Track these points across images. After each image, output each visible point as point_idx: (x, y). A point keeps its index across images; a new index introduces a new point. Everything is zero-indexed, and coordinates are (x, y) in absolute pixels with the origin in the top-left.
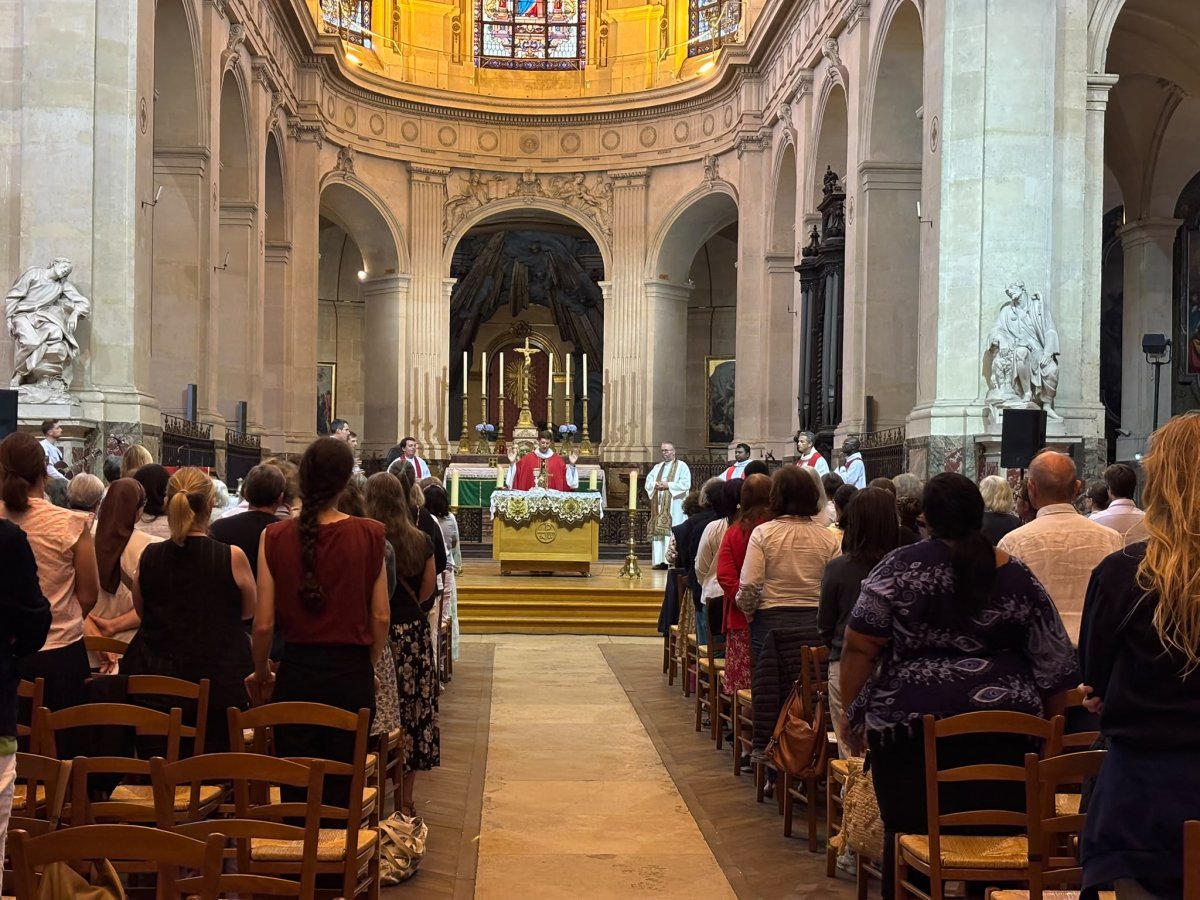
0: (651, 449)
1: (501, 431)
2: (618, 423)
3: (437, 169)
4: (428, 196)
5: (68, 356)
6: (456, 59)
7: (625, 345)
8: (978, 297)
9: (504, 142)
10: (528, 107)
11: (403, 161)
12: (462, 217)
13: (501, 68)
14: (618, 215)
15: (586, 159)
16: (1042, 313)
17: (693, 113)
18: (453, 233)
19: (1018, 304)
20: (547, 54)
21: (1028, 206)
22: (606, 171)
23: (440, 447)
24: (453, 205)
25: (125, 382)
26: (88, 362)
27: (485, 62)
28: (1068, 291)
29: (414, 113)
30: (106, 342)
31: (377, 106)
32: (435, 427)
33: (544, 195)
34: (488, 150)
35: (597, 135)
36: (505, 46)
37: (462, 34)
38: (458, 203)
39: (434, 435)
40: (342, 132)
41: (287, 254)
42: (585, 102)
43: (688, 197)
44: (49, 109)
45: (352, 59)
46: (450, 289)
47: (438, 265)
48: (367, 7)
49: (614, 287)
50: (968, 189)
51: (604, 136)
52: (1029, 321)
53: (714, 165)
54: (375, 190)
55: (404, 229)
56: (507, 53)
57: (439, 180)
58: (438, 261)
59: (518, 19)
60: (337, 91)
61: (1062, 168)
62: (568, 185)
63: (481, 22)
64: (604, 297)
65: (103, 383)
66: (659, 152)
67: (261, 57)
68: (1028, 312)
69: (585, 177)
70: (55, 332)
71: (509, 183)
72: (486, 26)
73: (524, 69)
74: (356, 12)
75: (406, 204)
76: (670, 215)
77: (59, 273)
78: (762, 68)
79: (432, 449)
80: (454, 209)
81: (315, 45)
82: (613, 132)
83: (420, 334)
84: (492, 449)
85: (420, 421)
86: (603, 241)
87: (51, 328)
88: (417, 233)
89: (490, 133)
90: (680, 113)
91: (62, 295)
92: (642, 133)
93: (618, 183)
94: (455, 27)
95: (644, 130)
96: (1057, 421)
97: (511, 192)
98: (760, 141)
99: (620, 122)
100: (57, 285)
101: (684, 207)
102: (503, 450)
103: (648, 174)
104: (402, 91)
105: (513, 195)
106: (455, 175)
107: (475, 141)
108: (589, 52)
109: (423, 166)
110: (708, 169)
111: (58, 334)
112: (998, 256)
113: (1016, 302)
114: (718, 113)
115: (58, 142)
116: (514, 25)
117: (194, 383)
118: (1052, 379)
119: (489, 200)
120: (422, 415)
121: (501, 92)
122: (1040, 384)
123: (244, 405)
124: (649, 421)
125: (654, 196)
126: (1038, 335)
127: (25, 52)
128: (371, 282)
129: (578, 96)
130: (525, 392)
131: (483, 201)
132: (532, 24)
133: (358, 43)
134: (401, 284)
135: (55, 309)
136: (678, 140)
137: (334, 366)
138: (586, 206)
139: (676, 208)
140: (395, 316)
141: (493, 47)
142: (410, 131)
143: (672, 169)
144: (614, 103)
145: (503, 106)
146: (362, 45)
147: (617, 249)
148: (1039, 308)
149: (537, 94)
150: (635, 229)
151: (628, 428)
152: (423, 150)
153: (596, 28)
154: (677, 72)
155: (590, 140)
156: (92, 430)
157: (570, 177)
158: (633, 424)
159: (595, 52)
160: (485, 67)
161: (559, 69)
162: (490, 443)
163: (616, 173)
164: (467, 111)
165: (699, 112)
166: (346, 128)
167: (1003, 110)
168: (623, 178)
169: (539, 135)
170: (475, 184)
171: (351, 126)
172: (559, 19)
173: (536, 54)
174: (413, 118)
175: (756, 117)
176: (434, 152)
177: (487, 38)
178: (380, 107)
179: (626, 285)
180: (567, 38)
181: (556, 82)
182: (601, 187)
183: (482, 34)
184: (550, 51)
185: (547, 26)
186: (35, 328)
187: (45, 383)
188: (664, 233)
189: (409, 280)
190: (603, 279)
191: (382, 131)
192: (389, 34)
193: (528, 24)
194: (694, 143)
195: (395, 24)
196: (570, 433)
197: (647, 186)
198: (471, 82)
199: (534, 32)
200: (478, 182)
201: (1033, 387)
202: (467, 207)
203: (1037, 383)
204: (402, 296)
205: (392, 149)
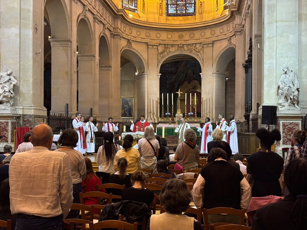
0: (214, 119)
1: (173, 115)
2: (206, 112)
3: (155, 44)
4: (153, 52)
5: (11, 96)
6: (161, 14)
7: (207, 90)
8: (275, 72)
9: (174, 36)
10: (180, 26)
11: (146, 43)
12: (163, 57)
13: (173, 16)
14: (205, 55)
15: (196, 40)
16: (294, 76)
17: (224, 25)
18: (160, 61)
19: (287, 73)
20: (186, 12)
21: (290, 44)
22: (201, 43)
23: (157, 119)
24: (160, 54)
25: (30, 103)
26: (18, 98)
27: (169, 15)
28: (304, 69)
29: (149, 30)
30: (24, 92)
31: (138, 28)
32: (156, 114)
33: (185, 50)
34: (169, 39)
35: (199, 32)
36: (174, 10)
37: (162, 8)
38: (161, 53)
39: (155, 116)
40: (128, 35)
41: (110, 68)
42: (196, 24)
43: (224, 48)
44: (8, 28)
45: (131, 15)
46: (159, 77)
47: (156, 70)
48: (136, 2)
49: (204, 74)
50: (272, 39)
51: (201, 33)
52: (290, 78)
53: (230, 39)
54: (138, 51)
55: (146, 61)
56: (175, 12)
57: (156, 47)
58: (156, 69)
59: (178, 3)
60: (126, 24)
61: (302, 32)
62: (191, 47)
63: (167, 4)
64: (202, 77)
65: (23, 104)
66: (216, 37)
67: (96, 15)
68: (289, 76)
69: (196, 45)
70: (6, 89)
71: (175, 47)
72: (169, 5)
73: (179, 16)
74: (133, 3)
75: (147, 54)
76: (219, 54)
77: (8, 73)
78: (240, 11)
79: (155, 120)
80: (160, 55)
81: (117, 12)
82: (203, 32)
83: (151, 89)
84: (170, 120)
85: (151, 112)
86: (201, 62)
87: (5, 88)
88: (150, 61)
89: (170, 34)
90: (221, 26)
91: (10, 79)
92: (211, 32)
93: (205, 46)
94: (160, 6)
95: (211, 31)
96: (298, 109)
97: (176, 50)
98: (240, 32)
99: (205, 29)
100: (9, 76)
101: (223, 52)
102: (173, 120)
103: (213, 43)
104: (145, 24)
105: (177, 50)
106: (161, 46)
107: (166, 36)
108: (197, 10)
109: (151, 44)
110: (228, 40)
111: (7, 90)
112: (281, 59)
113: (286, 73)
114: (231, 25)
115: (10, 37)
116: (177, 4)
117: (68, 103)
118: (296, 96)
119: (170, 52)
120: (152, 111)
121: (173, 23)
122: (293, 98)
123: (92, 109)
124: (214, 111)
125: (214, 49)
126: (293, 83)
127: (2, 13)
128: (138, 75)
129: (193, 22)
130: (179, 104)
131: (168, 52)
132: (182, 4)
133: (133, 12)
134: (146, 76)
135: (8, 83)
136: (221, 33)
137: (133, 98)
138: (197, 52)
139: (221, 52)
140: (144, 84)
141: (171, 11)
142: (148, 34)
143: (219, 41)
144: (203, 24)
145: (173, 26)
146: (135, 12)
147: (205, 64)
148: (293, 74)
149: (183, 23)
150: (209, 58)
151: (208, 113)
152: (151, 39)
153: (199, 4)
154: (220, 14)
155: (197, 34)
156: (19, 117)
157: (192, 45)
158: (209, 112)
159: (199, 10)
160: (168, 16)
161: (189, 16)
162: (170, 118)
163: (204, 43)
164: (163, 28)
165: (226, 25)
166: (129, 34)
167: (282, 14)
168: (206, 44)
169: (183, 34)
170: (166, 48)
171: (131, 34)
172: (189, 2)
173: (183, 12)
174: (149, 31)
175: (239, 25)
176: (154, 40)
177: (169, 8)
178: (139, 28)
179: (207, 74)
180: (191, 7)
181: (188, 19)
182: (200, 47)
183: (168, 7)
184: (187, 11)
185: (186, 4)
186: (1, 88)
187: (5, 104)
188: (217, 59)
189: (148, 74)
190: (201, 72)
191: (140, 35)
192: (142, 9)
193: (181, 4)
194: (225, 33)
195: (144, 6)
196: (191, 115)
197: (213, 46)
198: (165, 20)
199: (182, 6)
200: (167, 47)
201: (291, 99)
202: (164, 54)
203: (292, 98)
204: (146, 79)
205: (143, 39)
